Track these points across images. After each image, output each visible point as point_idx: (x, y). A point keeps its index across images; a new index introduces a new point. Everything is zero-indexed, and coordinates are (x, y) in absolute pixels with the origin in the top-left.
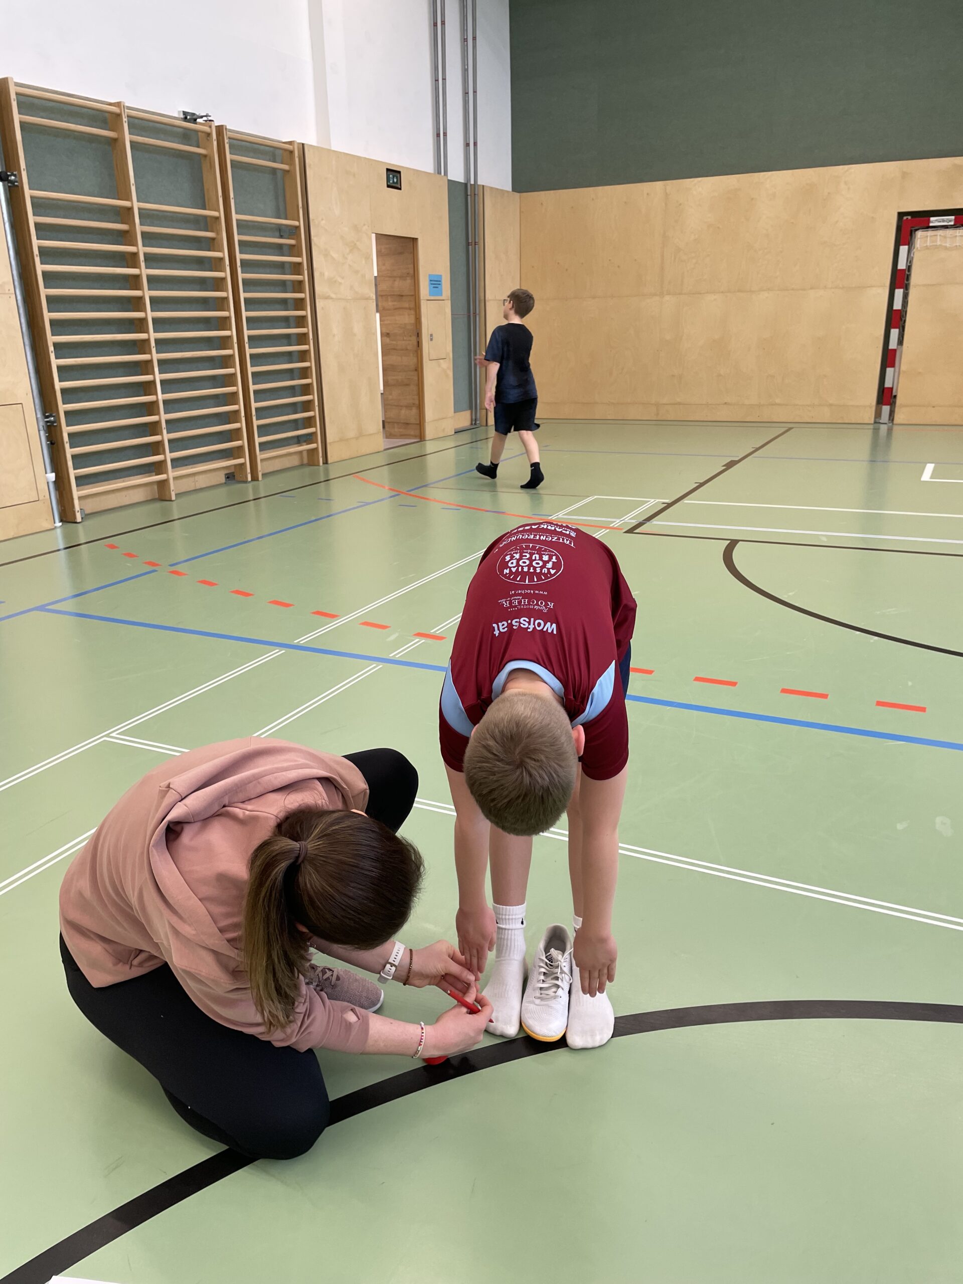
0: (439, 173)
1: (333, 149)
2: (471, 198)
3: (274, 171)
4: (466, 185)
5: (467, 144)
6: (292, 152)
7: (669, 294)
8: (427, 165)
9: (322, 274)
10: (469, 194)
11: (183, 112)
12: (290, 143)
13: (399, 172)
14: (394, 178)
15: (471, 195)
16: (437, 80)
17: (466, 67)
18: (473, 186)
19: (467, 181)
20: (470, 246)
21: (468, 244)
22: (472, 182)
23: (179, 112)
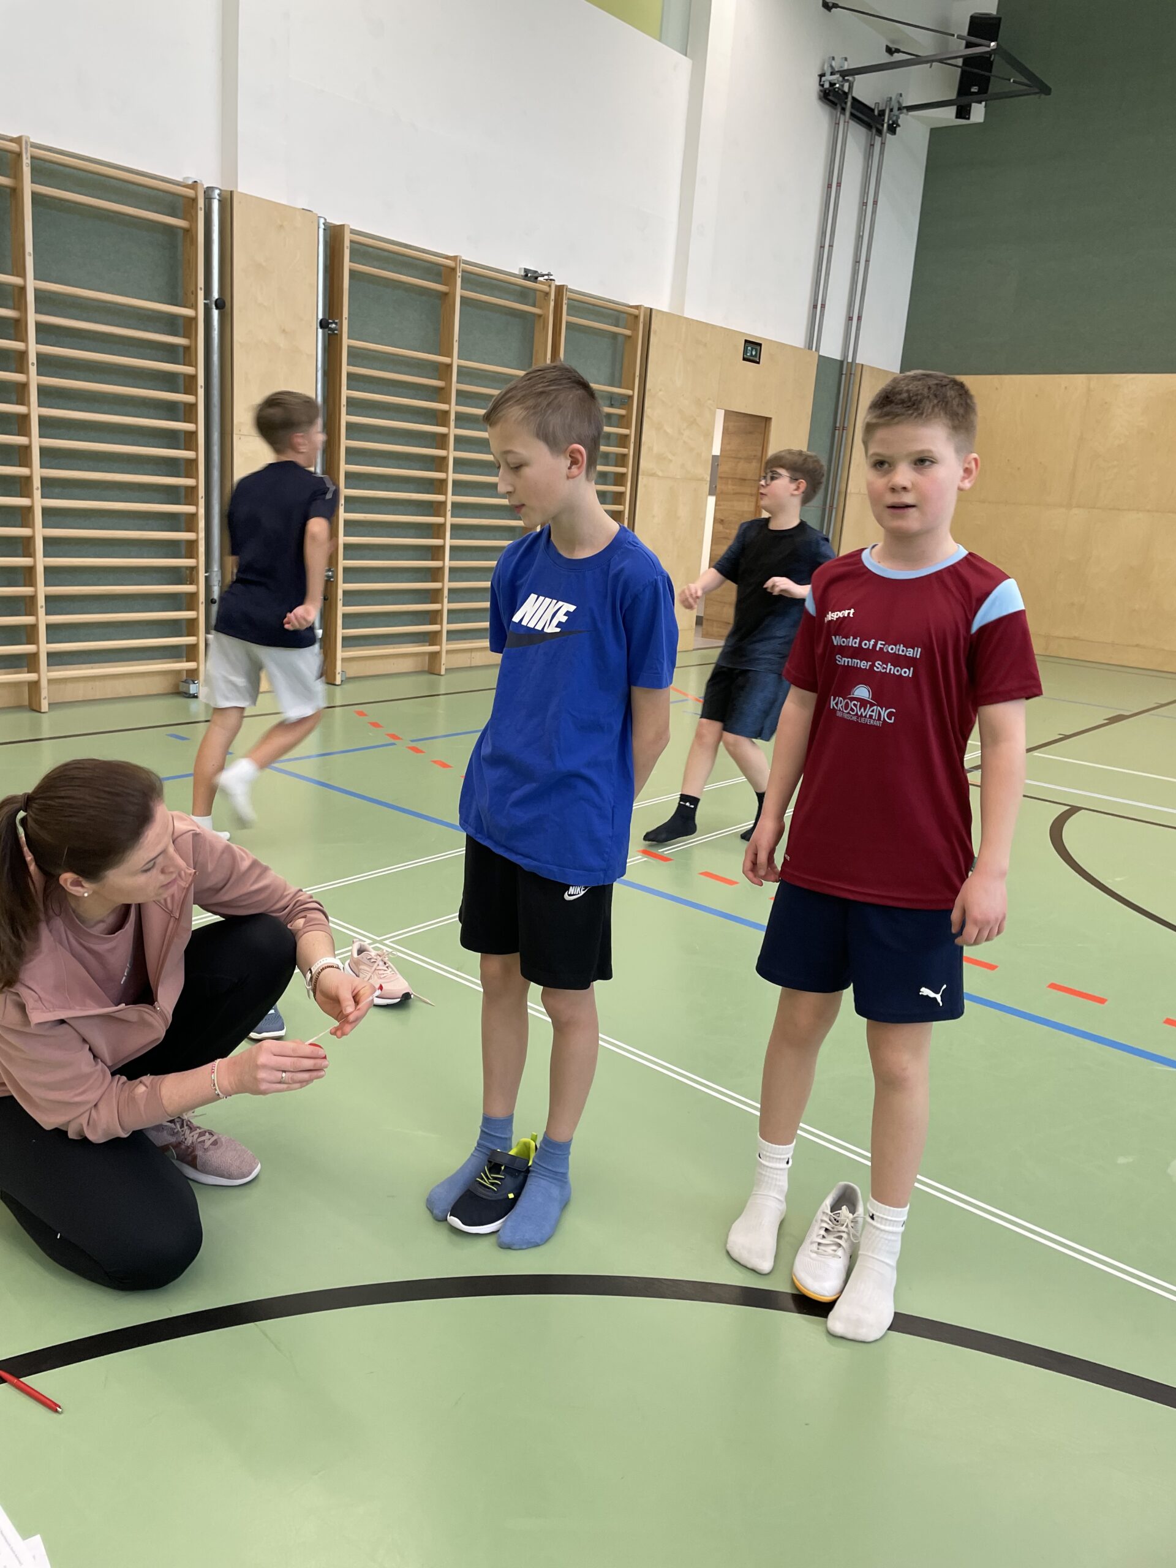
0: (810, 348)
1: (685, 316)
2: (846, 377)
3: (615, 336)
4: (842, 362)
5: (849, 317)
6: (636, 317)
7: (1078, 506)
8: (796, 338)
9: (650, 449)
10: (844, 372)
11: (525, 269)
12: (637, 307)
13: (760, 345)
14: (752, 350)
15: (846, 374)
16: (822, 247)
17: (861, 234)
18: (850, 365)
19: (844, 359)
20: (837, 431)
21: (835, 428)
22: (850, 360)
23: (520, 269)
